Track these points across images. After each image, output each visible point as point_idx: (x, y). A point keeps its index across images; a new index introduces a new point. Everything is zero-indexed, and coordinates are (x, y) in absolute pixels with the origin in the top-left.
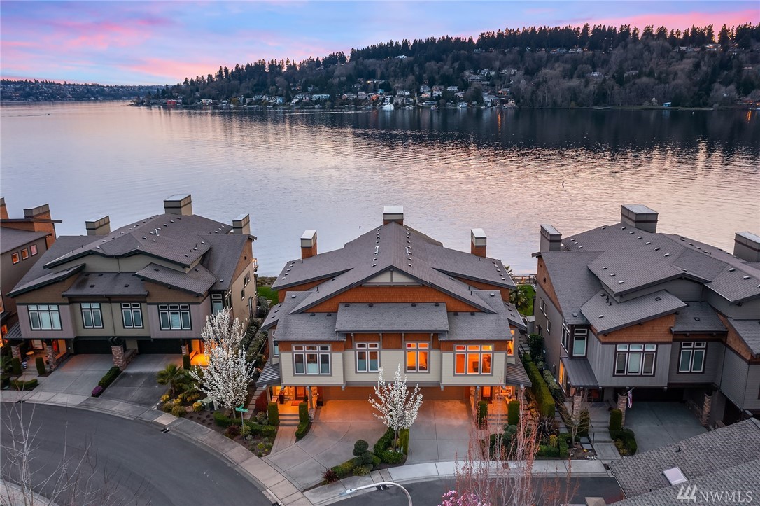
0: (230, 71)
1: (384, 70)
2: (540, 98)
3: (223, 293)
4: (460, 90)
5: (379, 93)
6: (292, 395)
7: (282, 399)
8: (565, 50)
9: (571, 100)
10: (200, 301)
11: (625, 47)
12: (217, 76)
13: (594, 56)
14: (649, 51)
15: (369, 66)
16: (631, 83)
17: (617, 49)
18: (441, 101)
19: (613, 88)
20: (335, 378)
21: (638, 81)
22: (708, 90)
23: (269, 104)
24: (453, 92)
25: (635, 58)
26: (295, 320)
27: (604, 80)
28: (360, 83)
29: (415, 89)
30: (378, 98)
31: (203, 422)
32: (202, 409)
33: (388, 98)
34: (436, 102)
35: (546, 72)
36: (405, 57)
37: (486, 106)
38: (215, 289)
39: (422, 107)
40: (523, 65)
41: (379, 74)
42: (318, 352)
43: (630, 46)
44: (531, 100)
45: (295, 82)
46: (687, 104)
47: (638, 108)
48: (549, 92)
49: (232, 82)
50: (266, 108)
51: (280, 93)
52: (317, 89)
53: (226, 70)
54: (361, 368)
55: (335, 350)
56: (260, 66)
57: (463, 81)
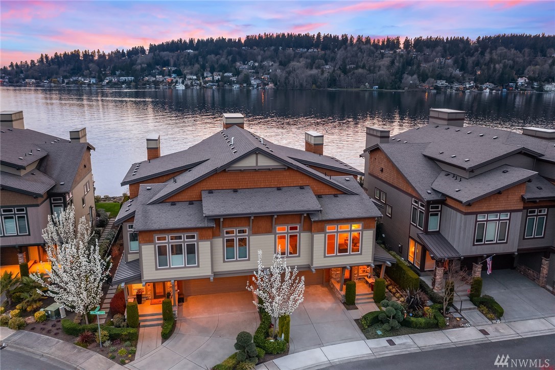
0: (50, 57)
1: (176, 60)
2: (291, 82)
3: (63, 195)
4: (234, 75)
5: (173, 77)
6: (150, 294)
7: (139, 298)
8: (306, 50)
9: (313, 84)
10: (39, 203)
11: (345, 49)
12: (39, 62)
13: (325, 54)
14: (361, 52)
15: (164, 57)
16: (352, 73)
17: (341, 50)
18: (220, 83)
19: (340, 76)
20: (203, 269)
21: (356, 71)
22: (401, 79)
23: (85, 84)
24: (229, 77)
25: (352, 56)
26: (154, 210)
27: (334, 71)
28: (158, 69)
29: (200, 74)
30: (172, 80)
31: (49, 332)
32: (47, 318)
33: (180, 80)
34: (217, 84)
35: (294, 64)
36: (191, 51)
37: (253, 87)
38: (55, 191)
39: (206, 88)
40: (278, 59)
41: (172, 62)
42: (184, 241)
43: (349, 48)
44: (285, 83)
45: (105, 68)
46: (388, 87)
47: (357, 90)
48: (297, 78)
49: (52, 66)
50: (82, 87)
51: (93, 75)
52: (124, 73)
53: (47, 57)
54: (229, 256)
55: (202, 238)
56: (75, 55)
57: (236, 69)
